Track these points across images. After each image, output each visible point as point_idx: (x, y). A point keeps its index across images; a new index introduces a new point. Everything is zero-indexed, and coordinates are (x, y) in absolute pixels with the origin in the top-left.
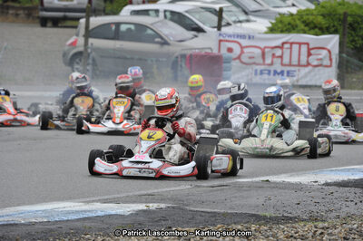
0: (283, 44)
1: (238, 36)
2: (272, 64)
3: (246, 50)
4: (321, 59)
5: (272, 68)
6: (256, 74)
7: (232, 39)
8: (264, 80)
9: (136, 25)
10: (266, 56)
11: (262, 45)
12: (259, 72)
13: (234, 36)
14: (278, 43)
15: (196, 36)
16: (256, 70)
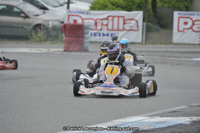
0: (108, 17)
1: (80, 13)
2: (101, 29)
3: (85, 21)
4: (131, 26)
5: (102, 32)
6: (91, 36)
7: (76, 14)
8: (97, 39)
9: (7, 6)
10: (98, 24)
11: (95, 18)
12: (93, 34)
13: (77, 12)
14: (105, 16)
15: (45, 13)
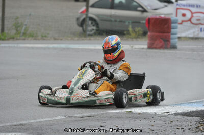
1: (189, 5)
3: (194, 15)
6: (201, 31)
7: (186, 7)
13: (187, 5)
15: (166, 6)
16: (201, 29)
